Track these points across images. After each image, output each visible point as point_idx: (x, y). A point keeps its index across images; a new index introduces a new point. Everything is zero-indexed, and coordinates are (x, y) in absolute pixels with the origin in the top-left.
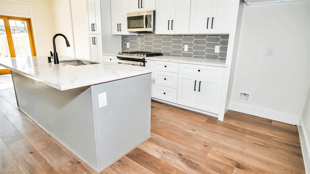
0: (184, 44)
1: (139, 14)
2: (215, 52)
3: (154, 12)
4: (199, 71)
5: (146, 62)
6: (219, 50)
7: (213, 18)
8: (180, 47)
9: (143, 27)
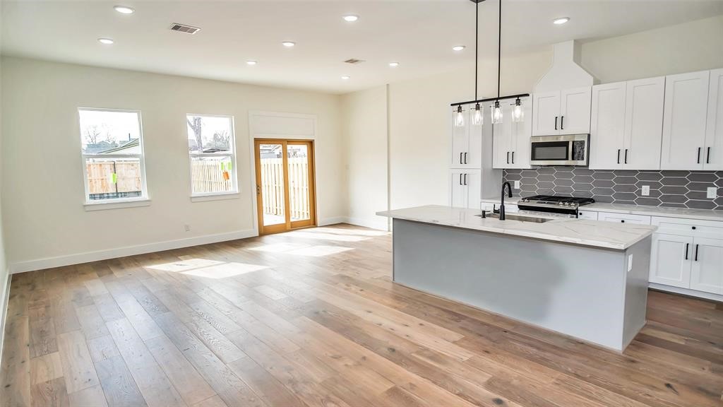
0: (640, 185)
1: (557, 139)
2: (708, 197)
3: (589, 135)
4: (694, 228)
5: (581, 214)
6: (716, 195)
7: (709, 148)
8: (633, 189)
9: (567, 159)
